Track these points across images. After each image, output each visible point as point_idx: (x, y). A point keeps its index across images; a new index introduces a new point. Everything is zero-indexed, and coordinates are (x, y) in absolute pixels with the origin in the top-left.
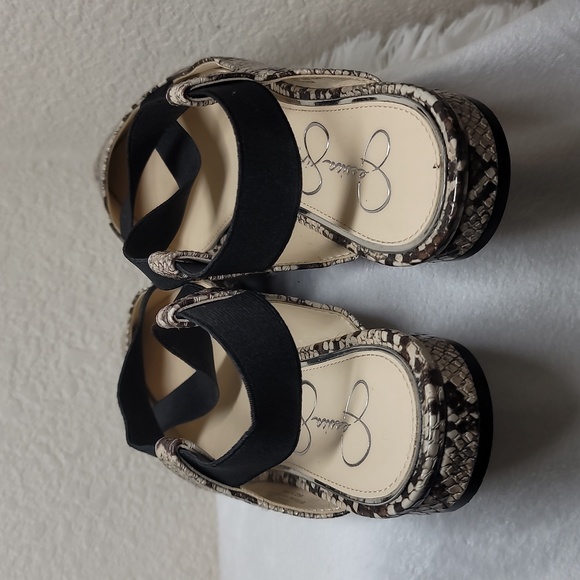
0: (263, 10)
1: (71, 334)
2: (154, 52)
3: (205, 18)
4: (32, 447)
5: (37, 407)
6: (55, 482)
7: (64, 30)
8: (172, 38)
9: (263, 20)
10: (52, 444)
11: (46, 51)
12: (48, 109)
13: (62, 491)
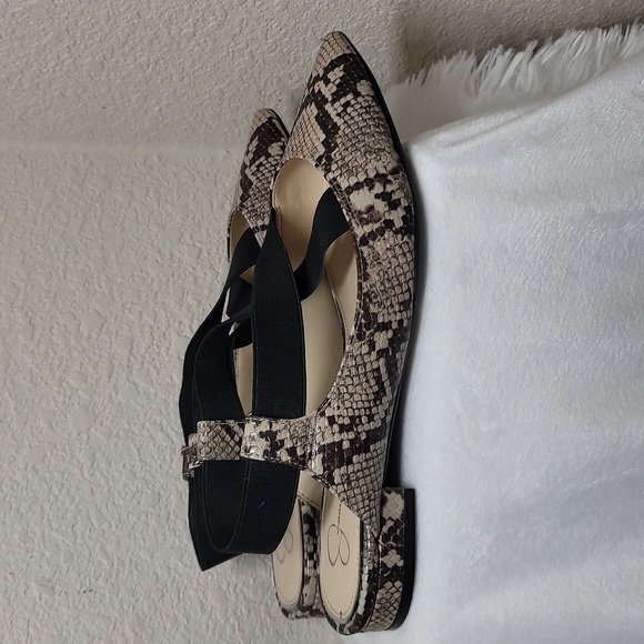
0: (364, 25)
1: (180, 323)
2: (260, 61)
3: (309, 31)
4: (147, 425)
5: (152, 390)
6: (168, 457)
7: (179, 44)
8: (278, 49)
9: (363, 33)
10: (164, 423)
11: (162, 61)
12: (160, 109)
13: (173, 465)
